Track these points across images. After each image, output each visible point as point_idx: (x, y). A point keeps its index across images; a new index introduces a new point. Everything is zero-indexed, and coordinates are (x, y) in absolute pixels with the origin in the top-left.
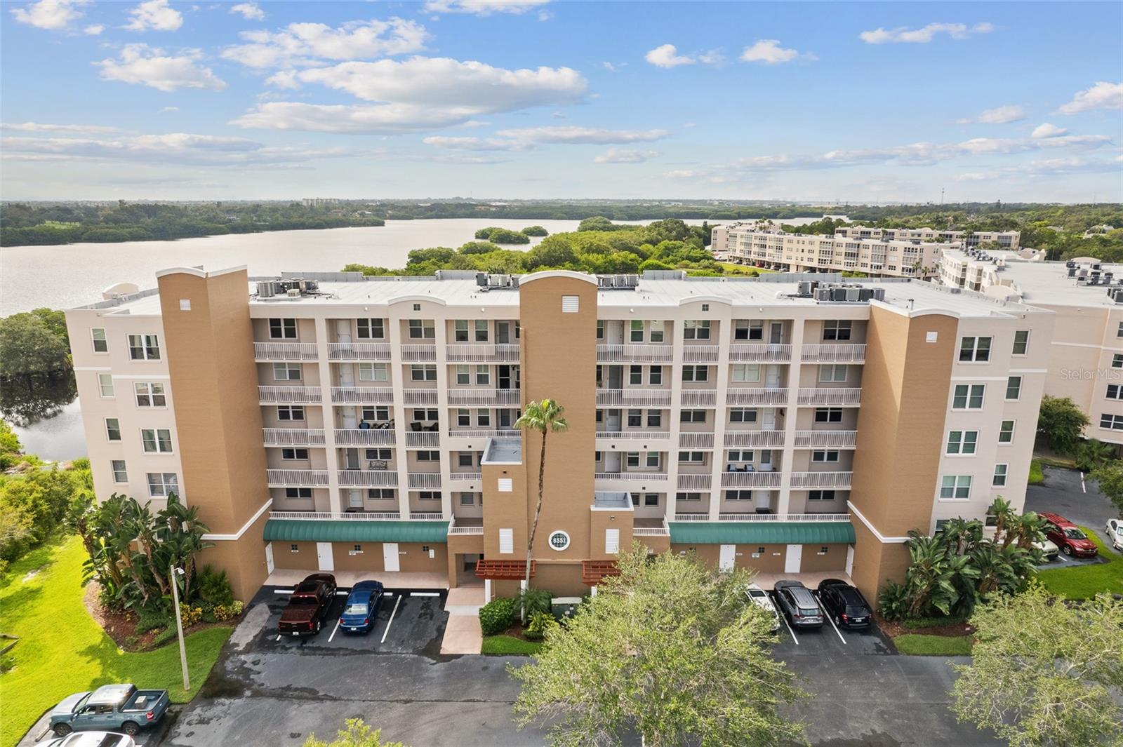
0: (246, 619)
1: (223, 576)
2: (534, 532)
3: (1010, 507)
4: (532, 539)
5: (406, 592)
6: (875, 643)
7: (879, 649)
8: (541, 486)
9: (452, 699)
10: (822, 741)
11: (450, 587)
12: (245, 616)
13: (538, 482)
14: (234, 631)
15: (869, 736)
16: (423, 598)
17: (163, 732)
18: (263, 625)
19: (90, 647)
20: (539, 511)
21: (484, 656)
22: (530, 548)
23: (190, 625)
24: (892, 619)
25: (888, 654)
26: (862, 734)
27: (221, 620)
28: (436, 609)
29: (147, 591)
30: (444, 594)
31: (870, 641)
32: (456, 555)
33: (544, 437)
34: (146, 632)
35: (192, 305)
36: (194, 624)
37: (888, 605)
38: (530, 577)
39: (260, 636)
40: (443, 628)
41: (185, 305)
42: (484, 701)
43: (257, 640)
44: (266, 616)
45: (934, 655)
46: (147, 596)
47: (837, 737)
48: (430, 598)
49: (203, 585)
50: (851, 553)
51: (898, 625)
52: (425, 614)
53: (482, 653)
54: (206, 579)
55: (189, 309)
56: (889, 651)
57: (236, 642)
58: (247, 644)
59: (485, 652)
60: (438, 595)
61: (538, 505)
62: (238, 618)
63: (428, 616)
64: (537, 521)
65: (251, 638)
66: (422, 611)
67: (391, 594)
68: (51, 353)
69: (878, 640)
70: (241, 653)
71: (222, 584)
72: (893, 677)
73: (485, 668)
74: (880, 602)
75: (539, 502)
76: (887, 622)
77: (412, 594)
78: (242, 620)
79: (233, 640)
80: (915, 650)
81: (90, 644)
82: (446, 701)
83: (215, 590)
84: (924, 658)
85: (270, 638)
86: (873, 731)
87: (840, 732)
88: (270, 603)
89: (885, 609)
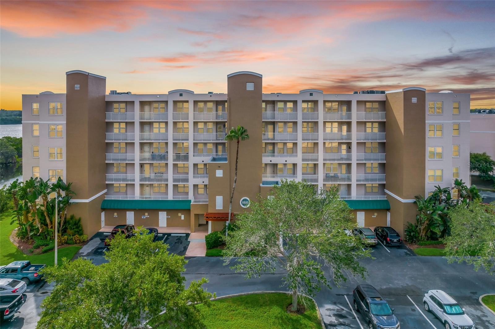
0: (88, 244)
1: (79, 220)
2: (233, 194)
3: (462, 182)
4: (232, 197)
5: (169, 235)
6: (405, 252)
7: (407, 254)
8: (236, 169)
9: (190, 273)
10: (381, 288)
11: (191, 232)
12: (88, 243)
13: (235, 167)
14: (82, 248)
15: (405, 286)
16: (177, 236)
17: (41, 285)
18: (97, 246)
19: (9, 254)
20: (235, 183)
21: (207, 257)
22: (231, 202)
23: (61, 244)
24: (412, 242)
25: (411, 256)
26: (401, 286)
27: (76, 243)
28: (184, 240)
29: (41, 227)
30: (188, 235)
31: (402, 251)
32: (195, 214)
33: (238, 144)
34: (38, 247)
35: (80, 87)
36: (62, 244)
37: (409, 234)
38: (231, 220)
39: (95, 250)
40: (187, 247)
41: (77, 87)
42: (207, 274)
43: (93, 251)
44: (99, 243)
45: (435, 256)
46: (41, 230)
47: (389, 287)
48: (181, 236)
49: (69, 224)
50: (389, 214)
51: (415, 244)
52: (178, 242)
53: (206, 255)
54: (71, 222)
55: (79, 89)
56: (412, 255)
57: (83, 252)
58: (88, 253)
59: (207, 255)
60: (185, 235)
61: (235, 179)
62: (84, 243)
63: (180, 243)
64: (234, 188)
65: (90, 251)
66: (177, 241)
67: (162, 235)
68: (8, 154)
69: (406, 251)
70: (84, 256)
71: (79, 224)
72: (415, 264)
73: (207, 262)
74: (405, 233)
75: (235, 178)
76: (409, 243)
77: (172, 235)
78: (87, 244)
79: (81, 251)
80: (425, 254)
81: (10, 253)
82: (187, 274)
83: (75, 227)
84: (429, 257)
85: (100, 251)
86: (407, 284)
87: (390, 285)
88: (101, 238)
89: (408, 236)
